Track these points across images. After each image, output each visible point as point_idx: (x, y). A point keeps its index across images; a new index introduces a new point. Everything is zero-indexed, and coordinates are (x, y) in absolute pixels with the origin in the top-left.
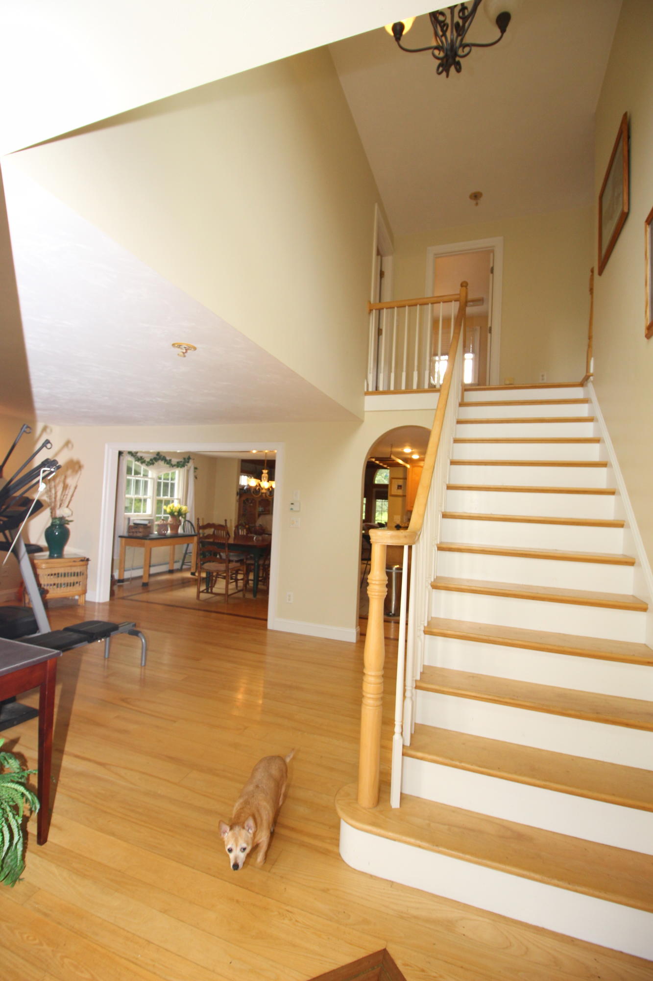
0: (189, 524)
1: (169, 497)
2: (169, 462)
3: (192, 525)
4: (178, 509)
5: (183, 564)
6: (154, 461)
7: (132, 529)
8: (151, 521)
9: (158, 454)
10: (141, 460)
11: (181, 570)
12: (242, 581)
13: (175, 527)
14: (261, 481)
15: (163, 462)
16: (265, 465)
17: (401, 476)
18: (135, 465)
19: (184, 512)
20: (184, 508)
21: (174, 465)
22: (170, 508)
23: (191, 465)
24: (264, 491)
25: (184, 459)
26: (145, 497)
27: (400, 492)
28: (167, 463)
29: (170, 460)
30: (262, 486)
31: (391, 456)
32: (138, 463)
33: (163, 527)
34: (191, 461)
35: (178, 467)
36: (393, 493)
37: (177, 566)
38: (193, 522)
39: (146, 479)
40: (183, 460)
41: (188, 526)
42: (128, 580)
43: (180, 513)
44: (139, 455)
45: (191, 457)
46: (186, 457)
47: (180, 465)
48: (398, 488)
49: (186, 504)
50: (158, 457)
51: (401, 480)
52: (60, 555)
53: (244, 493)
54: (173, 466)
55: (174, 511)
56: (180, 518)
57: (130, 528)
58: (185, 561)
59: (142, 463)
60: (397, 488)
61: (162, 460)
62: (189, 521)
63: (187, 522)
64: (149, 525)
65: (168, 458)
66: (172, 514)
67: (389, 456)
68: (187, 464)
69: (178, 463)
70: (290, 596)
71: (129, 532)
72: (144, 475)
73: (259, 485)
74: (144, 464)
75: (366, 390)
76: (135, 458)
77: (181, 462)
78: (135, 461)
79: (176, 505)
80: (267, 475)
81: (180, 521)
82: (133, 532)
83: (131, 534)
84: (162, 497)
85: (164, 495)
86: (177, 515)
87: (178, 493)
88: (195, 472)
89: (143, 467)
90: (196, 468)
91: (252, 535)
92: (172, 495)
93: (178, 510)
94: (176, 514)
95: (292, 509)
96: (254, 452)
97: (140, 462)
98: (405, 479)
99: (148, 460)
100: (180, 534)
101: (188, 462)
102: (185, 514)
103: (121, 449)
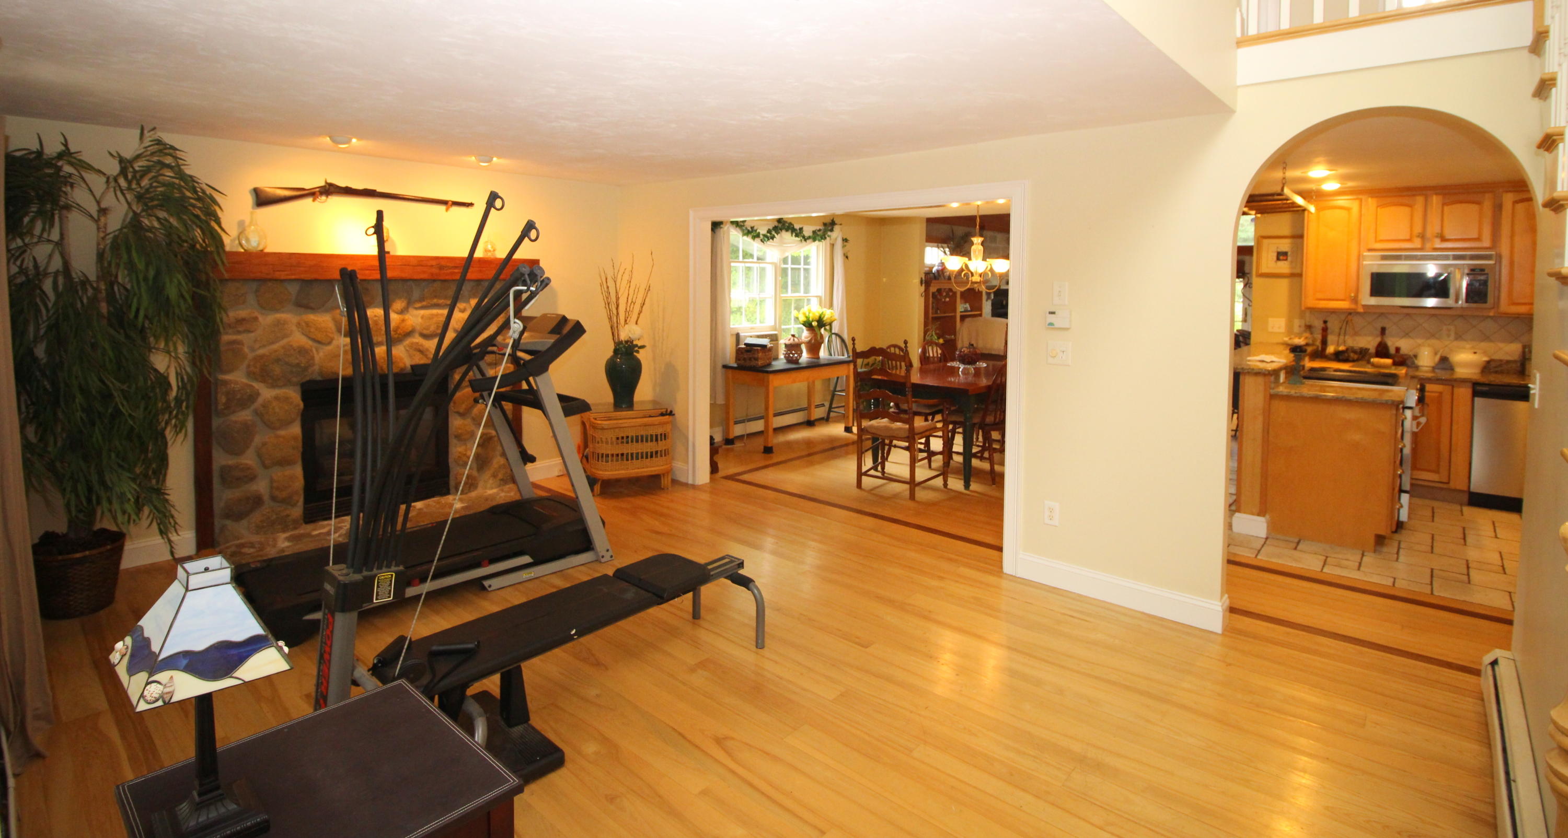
0: (838, 340)
1: (802, 294)
2: (798, 233)
3: (843, 341)
4: (817, 315)
5: (830, 411)
6: (773, 233)
7: (742, 353)
8: (774, 338)
9: (779, 221)
10: (751, 232)
11: (826, 420)
12: (940, 457)
13: (814, 347)
14: (970, 259)
15: (789, 234)
16: (978, 227)
17: (1286, 231)
18: (744, 242)
19: (829, 321)
20: (828, 314)
21: (809, 238)
22: (804, 314)
23: (836, 234)
24: (976, 278)
25: (825, 224)
26: (762, 295)
27: (1284, 267)
28: (797, 236)
29: (801, 229)
30: (972, 269)
31: (1282, 189)
32: (748, 239)
33: (793, 347)
34: (837, 228)
35: (814, 240)
36: (1264, 269)
37: (818, 413)
38: (845, 336)
39: (762, 265)
40: (822, 227)
41: (836, 342)
42: (741, 437)
43: (821, 323)
44: (748, 225)
45: (836, 221)
46: (828, 221)
47: (817, 236)
48: (1278, 259)
49: (831, 306)
50: (780, 225)
51: (1288, 241)
52: (630, 406)
53: (932, 278)
54: (805, 239)
55: (811, 319)
56: (822, 330)
57: (739, 352)
58: (833, 406)
59: (754, 238)
60: (1275, 258)
61: (787, 230)
62: (837, 335)
63: (834, 336)
64: (769, 345)
65: (797, 227)
66: (808, 325)
67: (1277, 189)
68: (829, 233)
69: (814, 232)
70: (1051, 510)
71: (738, 359)
72: (758, 259)
73: (966, 266)
74: (758, 240)
75: (1239, 34)
76: (743, 231)
77: (820, 230)
78: (744, 235)
79: (814, 310)
80: (981, 248)
81: (822, 336)
82: (745, 359)
83: (742, 362)
84: (790, 294)
85: (793, 291)
86: (816, 326)
87: (818, 286)
88: (844, 246)
89: (755, 246)
90: (845, 240)
91: (955, 364)
92: (807, 291)
93: (817, 318)
94: (815, 324)
95: (1051, 324)
96: (955, 205)
97: (750, 236)
98: (1298, 237)
99: (763, 231)
100: (825, 359)
101: (832, 230)
102: (830, 324)
103: (717, 219)
